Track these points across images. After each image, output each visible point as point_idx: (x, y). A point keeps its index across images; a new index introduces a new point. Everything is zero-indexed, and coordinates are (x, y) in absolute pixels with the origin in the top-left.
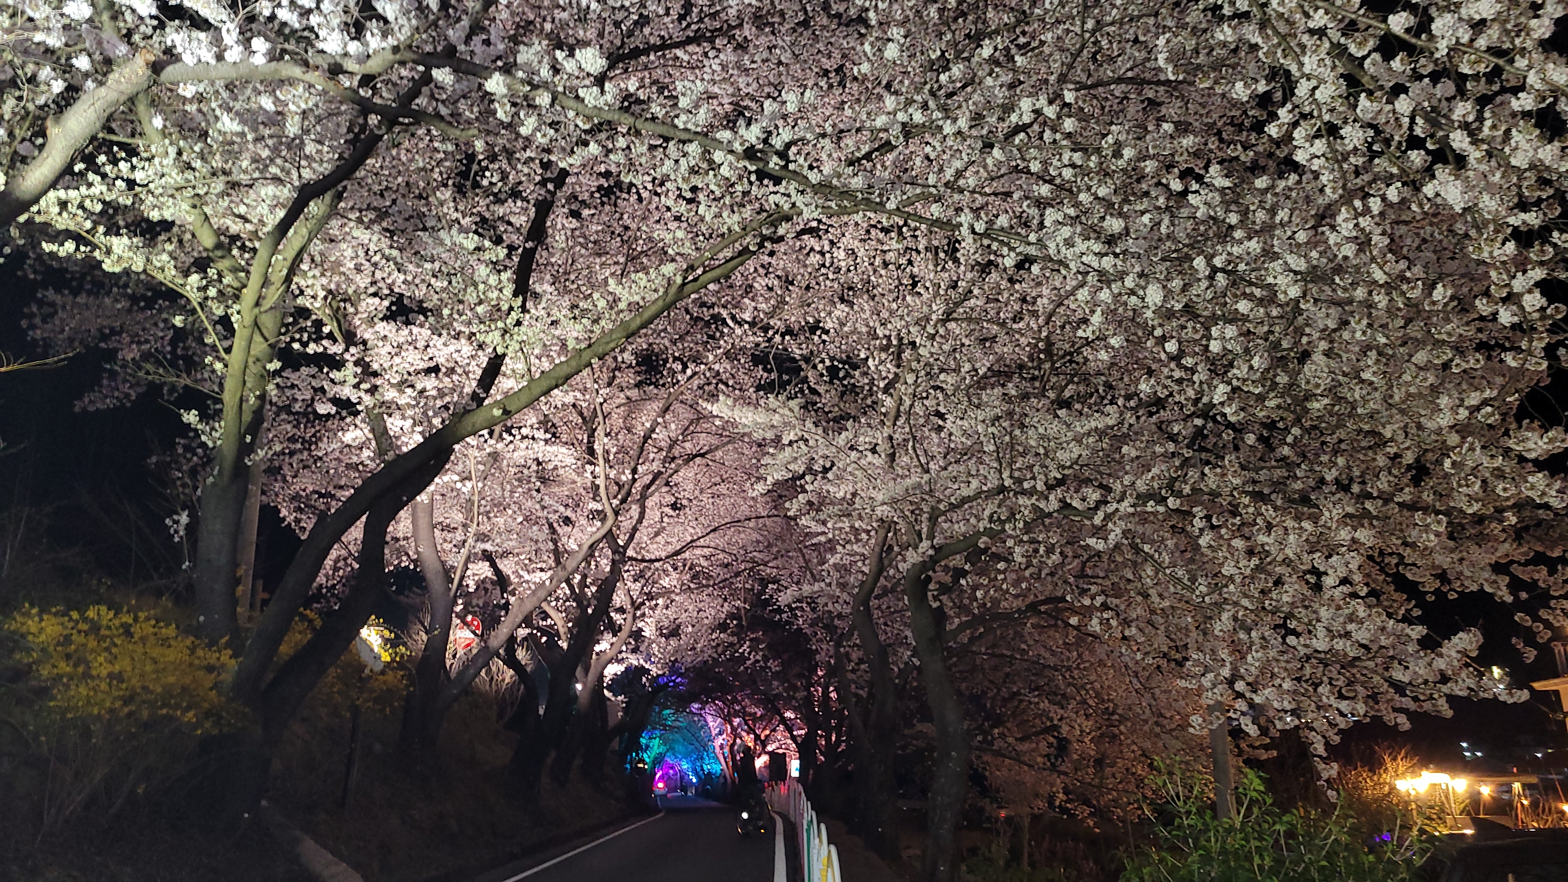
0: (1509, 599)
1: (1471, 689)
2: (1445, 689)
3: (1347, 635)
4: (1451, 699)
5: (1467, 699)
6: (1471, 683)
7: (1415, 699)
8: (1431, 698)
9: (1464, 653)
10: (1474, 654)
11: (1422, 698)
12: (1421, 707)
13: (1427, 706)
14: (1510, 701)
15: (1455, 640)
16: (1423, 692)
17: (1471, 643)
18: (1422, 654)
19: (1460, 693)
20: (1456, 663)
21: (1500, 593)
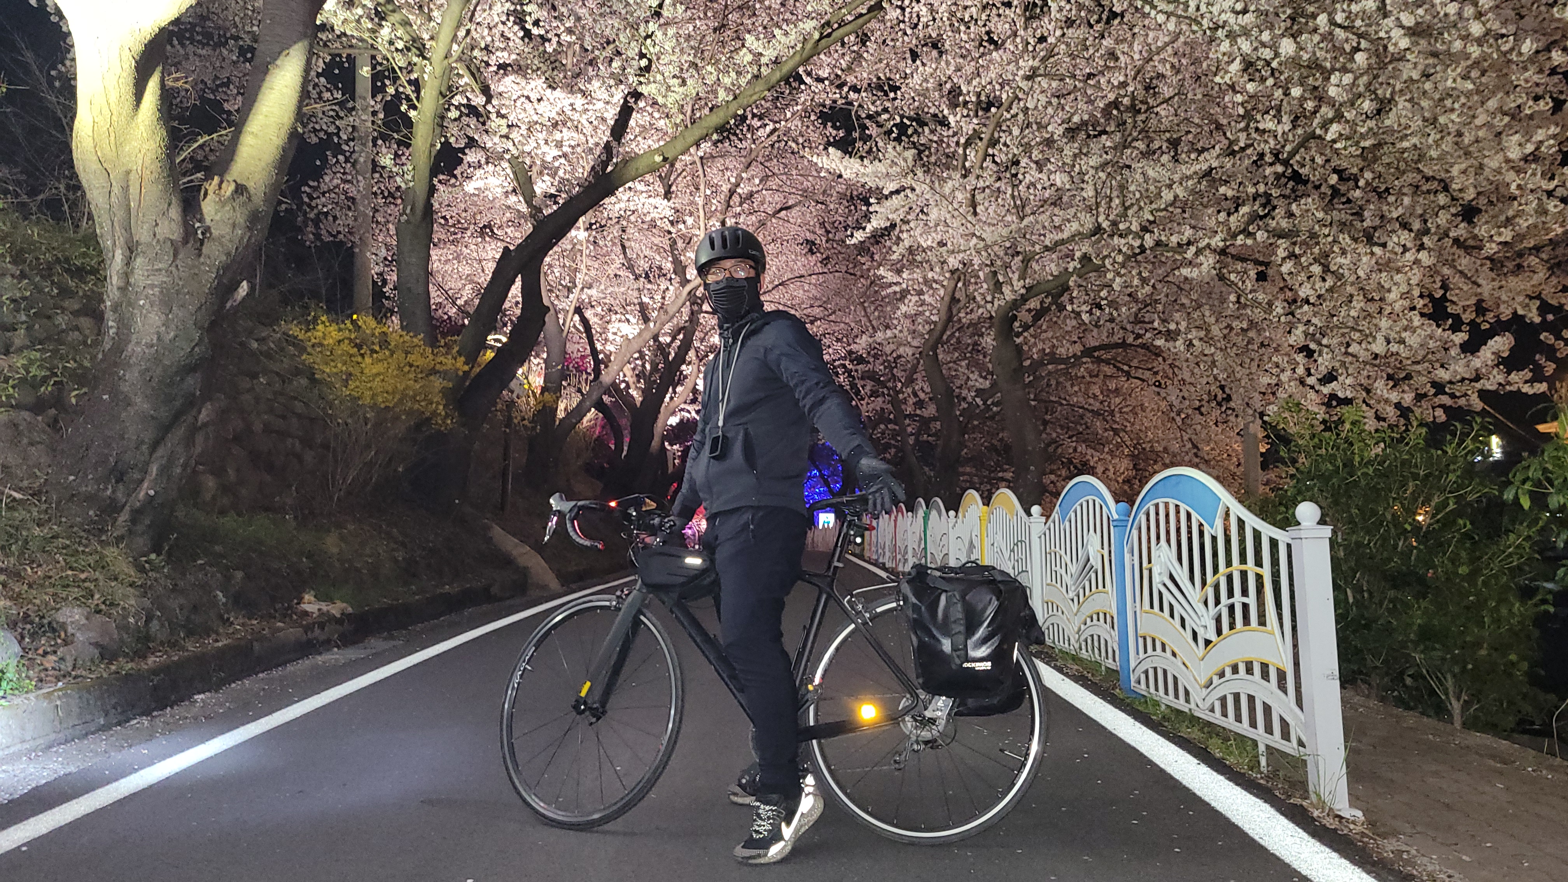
0: (1537, 320)
1: (1500, 384)
2: (1478, 385)
3: (1402, 342)
4: (1483, 395)
5: (1495, 392)
6: (1500, 378)
7: (1453, 396)
8: (1466, 395)
9: (1496, 354)
10: (1505, 355)
11: (1458, 394)
12: (1456, 403)
13: (1462, 402)
14: (1531, 392)
15: (1491, 343)
16: (1458, 389)
17: (1504, 344)
18: (1462, 356)
19: (1490, 388)
20: (1490, 363)
21: (1530, 315)
